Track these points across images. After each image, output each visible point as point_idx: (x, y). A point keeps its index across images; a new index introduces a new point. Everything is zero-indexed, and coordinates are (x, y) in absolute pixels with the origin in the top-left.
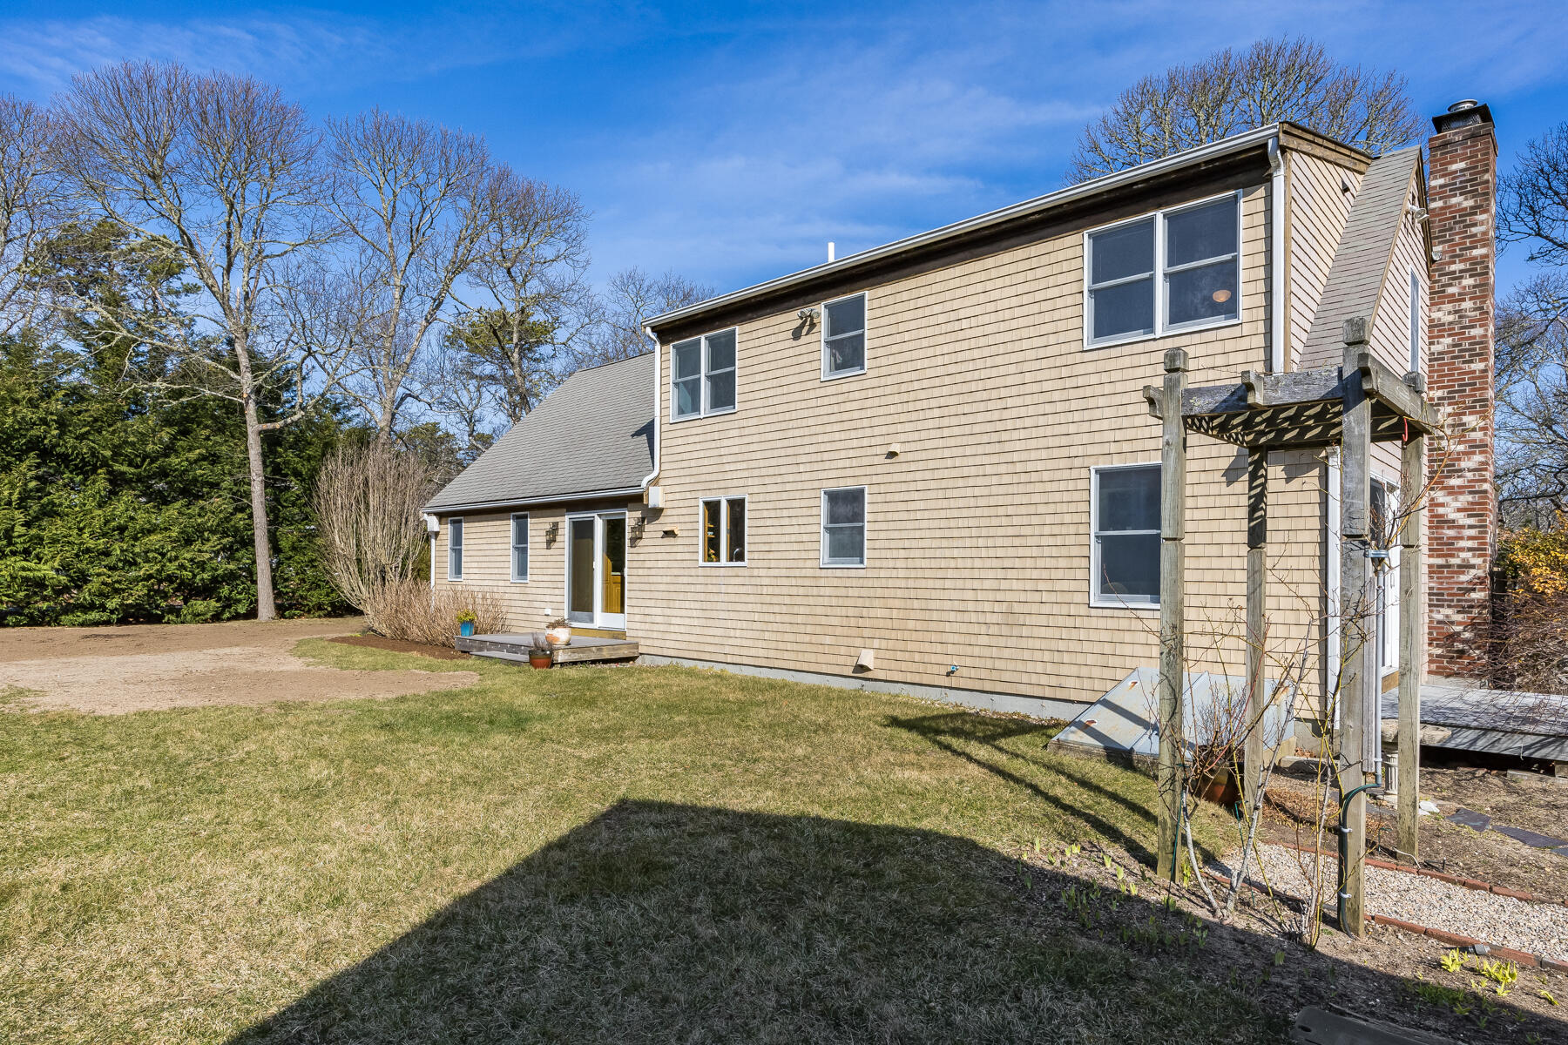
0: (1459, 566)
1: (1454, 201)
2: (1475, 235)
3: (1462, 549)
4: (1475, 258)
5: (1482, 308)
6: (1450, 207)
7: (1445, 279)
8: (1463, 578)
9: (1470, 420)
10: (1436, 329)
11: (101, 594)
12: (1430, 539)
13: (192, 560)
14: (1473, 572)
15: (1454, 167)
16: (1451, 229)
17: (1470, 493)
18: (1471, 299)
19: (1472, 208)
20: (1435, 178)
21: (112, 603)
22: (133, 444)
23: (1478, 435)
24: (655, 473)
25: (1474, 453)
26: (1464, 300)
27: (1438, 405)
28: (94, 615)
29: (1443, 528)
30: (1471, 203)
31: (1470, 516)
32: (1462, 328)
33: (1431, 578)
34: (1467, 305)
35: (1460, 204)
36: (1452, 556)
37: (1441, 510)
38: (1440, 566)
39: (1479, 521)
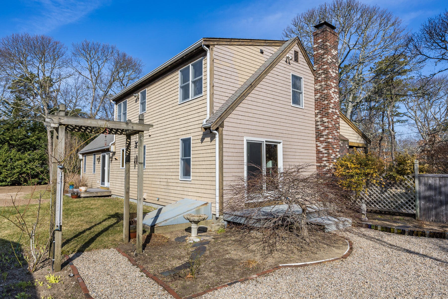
0: (324, 166)
1: (319, 51)
2: (324, 62)
3: (324, 161)
4: (324, 69)
5: (326, 84)
6: (318, 53)
7: (318, 75)
8: (324, 170)
9: (325, 119)
10: (316, 91)
11: (6, 177)
12: (317, 157)
13: (30, 168)
14: (327, 168)
15: (319, 41)
16: (319, 60)
17: (325, 142)
18: (324, 81)
19: (323, 53)
20: (315, 45)
21: (8, 180)
22: (15, 136)
23: (326, 124)
24: (114, 142)
25: (326, 130)
26: (322, 82)
27: (317, 115)
28: (4, 183)
29: (319, 154)
30: (323, 52)
31: (325, 150)
32: (322, 90)
33: (317, 170)
34: (323, 83)
35: (321, 52)
36: (322, 163)
37: (319, 148)
38: (319, 166)
39: (328, 151)
